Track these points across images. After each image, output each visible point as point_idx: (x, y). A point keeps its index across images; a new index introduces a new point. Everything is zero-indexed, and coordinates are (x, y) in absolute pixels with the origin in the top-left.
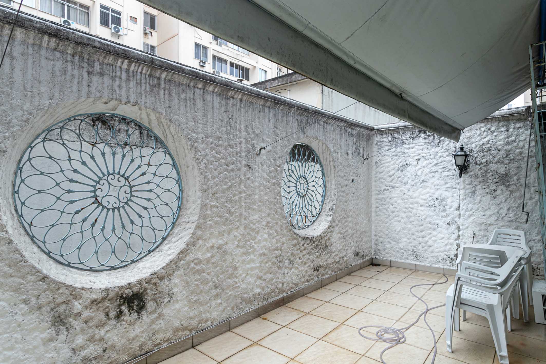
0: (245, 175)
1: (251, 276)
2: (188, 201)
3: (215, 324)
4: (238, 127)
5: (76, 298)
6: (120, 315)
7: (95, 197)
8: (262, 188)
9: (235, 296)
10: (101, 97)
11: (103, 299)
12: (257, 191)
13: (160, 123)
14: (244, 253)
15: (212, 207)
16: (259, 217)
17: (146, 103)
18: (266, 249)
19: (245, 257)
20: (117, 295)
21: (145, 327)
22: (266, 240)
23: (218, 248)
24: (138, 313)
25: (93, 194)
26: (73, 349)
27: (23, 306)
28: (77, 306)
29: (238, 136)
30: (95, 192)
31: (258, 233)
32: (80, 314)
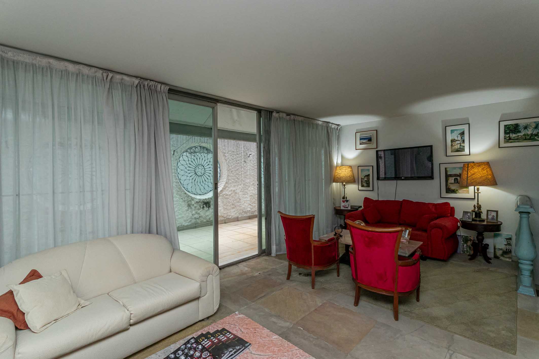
0: (243, 165)
1: (247, 203)
2: (223, 174)
3: (233, 218)
4: (240, 147)
5: (193, 200)
6: (203, 207)
7: (195, 172)
8: (251, 170)
9: (240, 210)
10: (198, 142)
11: (199, 202)
12: (248, 171)
14: (243, 194)
15: (231, 176)
16: (249, 181)
17: (209, 142)
18: (252, 194)
19: (244, 196)
20: (203, 201)
21: (210, 213)
22: (253, 190)
23: (233, 191)
24: (208, 208)
25: (194, 171)
26: (192, 214)
27: (181, 200)
28: (193, 202)
29: (241, 150)
30: (195, 170)
31: (249, 187)
32: (193, 205)
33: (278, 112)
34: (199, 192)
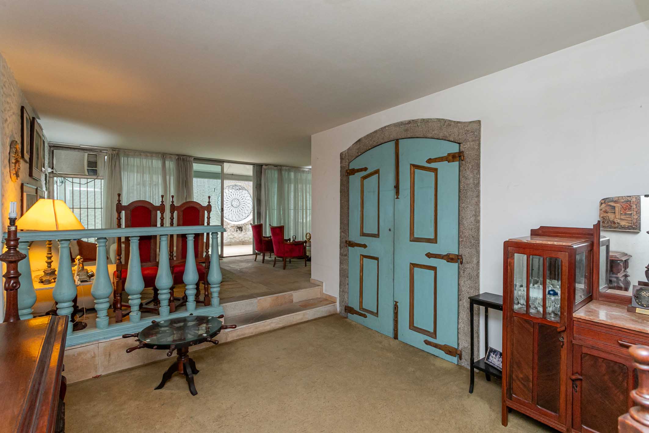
5: (229, 225)
6: (237, 231)
7: (231, 204)
11: (234, 226)
13: (246, 186)
20: (237, 227)
21: (242, 235)
24: (241, 231)
26: (228, 235)
28: (229, 226)
32: (229, 228)
33: (266, 165)
34: (234, 218)
